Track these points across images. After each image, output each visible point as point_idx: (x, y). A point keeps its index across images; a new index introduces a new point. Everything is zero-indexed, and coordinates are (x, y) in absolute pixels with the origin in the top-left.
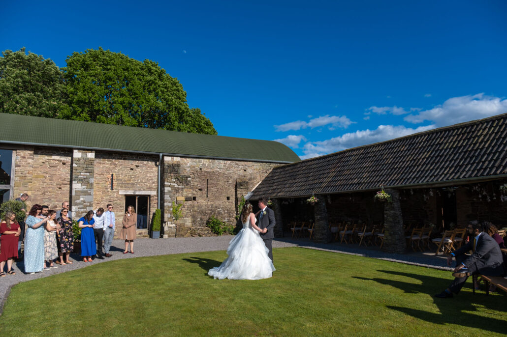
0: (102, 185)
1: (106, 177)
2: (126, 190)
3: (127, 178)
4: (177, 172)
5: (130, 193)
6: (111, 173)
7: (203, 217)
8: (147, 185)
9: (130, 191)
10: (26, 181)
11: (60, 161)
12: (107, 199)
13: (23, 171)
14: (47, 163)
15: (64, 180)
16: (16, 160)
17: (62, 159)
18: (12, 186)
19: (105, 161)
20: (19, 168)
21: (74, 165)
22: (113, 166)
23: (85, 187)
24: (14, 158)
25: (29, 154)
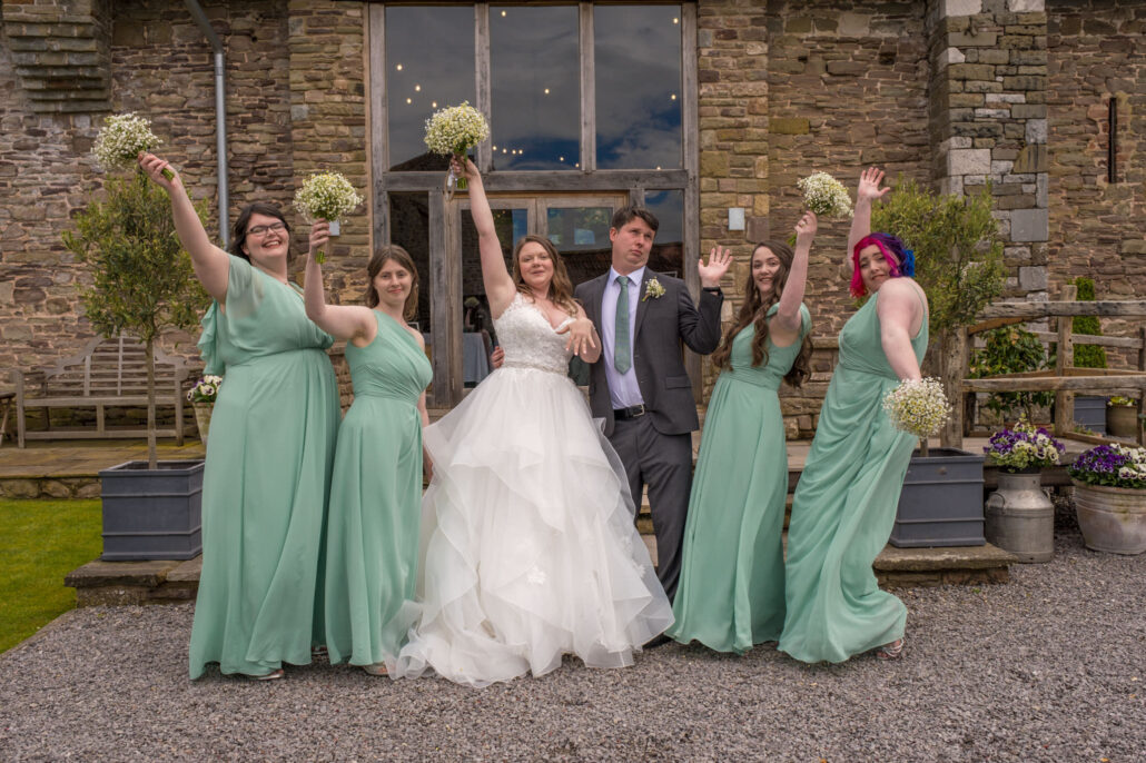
0: (1066, 157)
1: (1080, 113)
6: (1107, 96)
10: (745, 147)
11: (873, 43)
12: (1091, 230)
13: (730, 100)
14: (817, 60)
15: (896, 140)
16: (698, 48)
17: (883, 34)
18: (691, 175)
19: (1074, 30)
20: (711, 86)
21: (954, 55)
22: (1114, 56)
23: (1004, 165)
24: (688, 41)
25: (747, 18)
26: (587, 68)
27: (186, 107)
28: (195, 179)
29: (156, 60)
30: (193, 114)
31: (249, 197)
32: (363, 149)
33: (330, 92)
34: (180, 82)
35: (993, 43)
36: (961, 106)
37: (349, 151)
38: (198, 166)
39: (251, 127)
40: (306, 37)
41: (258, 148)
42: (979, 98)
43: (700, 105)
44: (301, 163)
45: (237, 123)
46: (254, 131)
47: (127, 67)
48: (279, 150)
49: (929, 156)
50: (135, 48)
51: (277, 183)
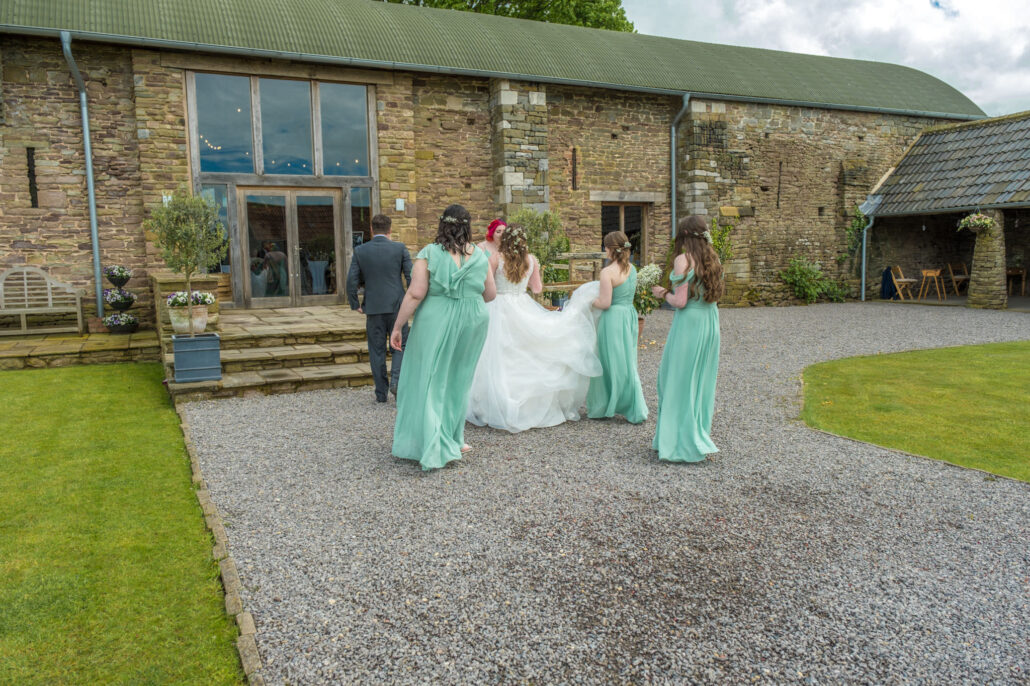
0: (555, 177)
1: (560, 155)
2: (602, 189)
3: (604, 158)
4: (720, 144)
5: (613, 196)
6: (571, 147)
7: (770, 257)
8: (647, 178)
9: (613, 193)
10: (403, 166)
11: (464, 114)
12: (566, 213)
13: (394, 140)
14: (437, 120)
15: (476, 164)
16: (377, 111)
17: (469, 109)
18: (375, 180)
19: (557, 114)
20: (385, 132)
21: (505, 125)
22: (574, 128)
23: (530, 181)
24: (372, 107)
25: (403, 96)
26: (317, 118)
27: (59, 125)
28: (69, 171)
29: (36, 93)
30: (65, 129)
31: (107, 183)
32: (185, 158)
33: (163, 122)
34: (55, 108)
35: (523, 119)
36: (510, 151)
37: (177, 158)
38: (70, 162)
39: (106, 140)
40: (145, 88)
41: (111, 152)
42: (517, 147)
43: (379, 142)
44: (147, 165)
45: (98, 138)
46: (109, 143)
47: (15, 96)
48: (125, 155)
49: (492, 173)
50: (19, 84)
51: (126, 175)
